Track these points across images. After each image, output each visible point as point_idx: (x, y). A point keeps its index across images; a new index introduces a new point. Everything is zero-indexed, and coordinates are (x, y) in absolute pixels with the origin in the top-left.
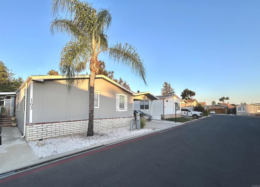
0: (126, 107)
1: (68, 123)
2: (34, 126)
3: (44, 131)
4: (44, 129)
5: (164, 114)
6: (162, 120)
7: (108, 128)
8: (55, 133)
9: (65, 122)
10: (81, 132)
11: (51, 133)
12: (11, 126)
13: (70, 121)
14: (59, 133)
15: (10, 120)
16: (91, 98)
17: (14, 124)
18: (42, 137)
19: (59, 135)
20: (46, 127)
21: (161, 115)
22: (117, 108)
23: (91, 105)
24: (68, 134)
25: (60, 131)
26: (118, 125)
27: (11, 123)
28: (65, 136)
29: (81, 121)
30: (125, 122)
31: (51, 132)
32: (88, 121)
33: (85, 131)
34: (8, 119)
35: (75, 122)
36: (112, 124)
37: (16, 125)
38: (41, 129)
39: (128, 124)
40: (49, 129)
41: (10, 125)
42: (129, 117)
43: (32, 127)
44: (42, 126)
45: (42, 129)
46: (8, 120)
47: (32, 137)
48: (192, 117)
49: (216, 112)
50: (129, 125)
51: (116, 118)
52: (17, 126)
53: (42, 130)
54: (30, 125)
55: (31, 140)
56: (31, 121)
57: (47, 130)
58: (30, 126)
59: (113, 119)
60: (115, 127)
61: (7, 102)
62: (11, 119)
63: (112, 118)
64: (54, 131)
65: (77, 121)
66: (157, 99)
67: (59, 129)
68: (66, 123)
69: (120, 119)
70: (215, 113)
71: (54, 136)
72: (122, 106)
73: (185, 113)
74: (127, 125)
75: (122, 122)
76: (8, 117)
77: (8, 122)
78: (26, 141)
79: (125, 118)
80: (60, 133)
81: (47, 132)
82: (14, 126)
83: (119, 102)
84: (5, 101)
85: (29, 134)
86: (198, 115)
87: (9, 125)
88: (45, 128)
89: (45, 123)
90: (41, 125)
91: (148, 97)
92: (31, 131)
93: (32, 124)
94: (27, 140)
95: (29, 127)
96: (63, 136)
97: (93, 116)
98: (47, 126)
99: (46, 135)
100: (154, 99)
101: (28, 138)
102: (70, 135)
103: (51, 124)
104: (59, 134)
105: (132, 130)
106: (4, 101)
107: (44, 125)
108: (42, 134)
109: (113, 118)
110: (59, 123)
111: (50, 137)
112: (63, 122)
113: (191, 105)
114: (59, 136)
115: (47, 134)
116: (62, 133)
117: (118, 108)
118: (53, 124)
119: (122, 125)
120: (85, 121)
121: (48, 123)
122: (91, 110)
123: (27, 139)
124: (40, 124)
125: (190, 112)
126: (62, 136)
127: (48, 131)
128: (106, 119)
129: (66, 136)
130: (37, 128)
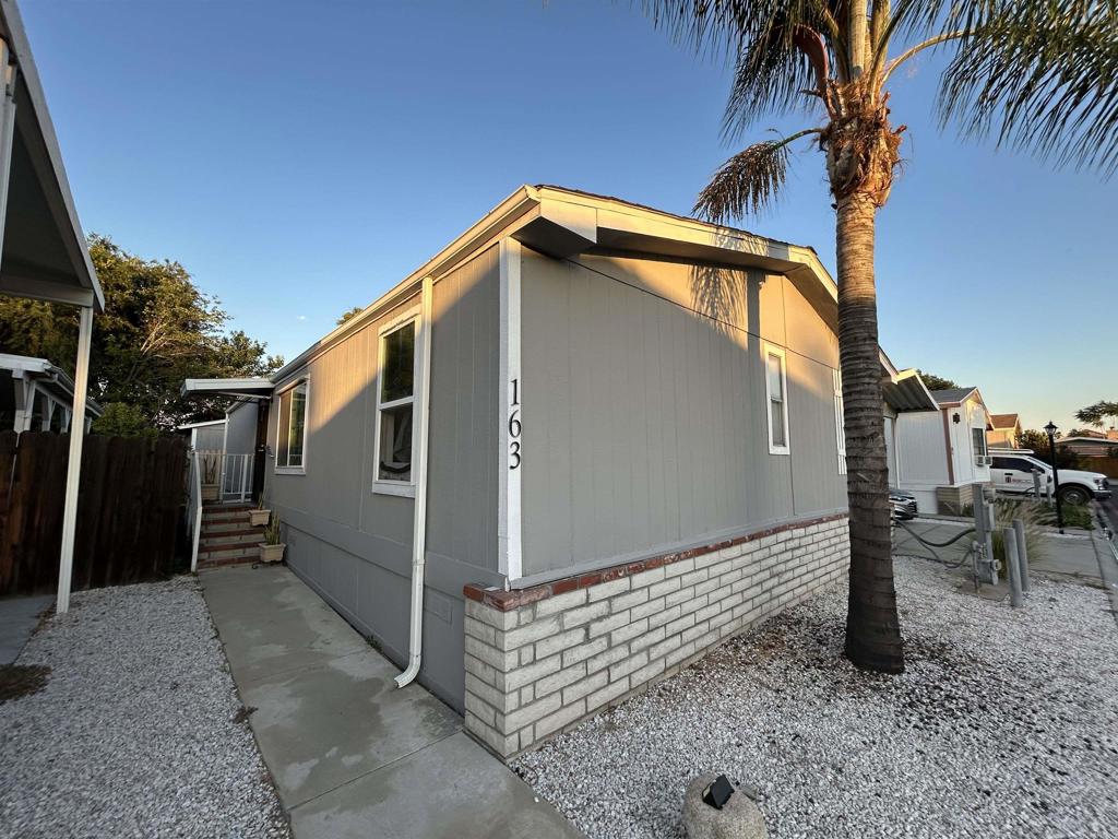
1: (699, 561)
2: (543, 609)
3: (596, 647)
4: (593, 630)
5: (952, 482)
6: (940, 513)
9: (686, 556)
10: (745, 620)
11: (630, 656)
12: (257, 561)
13: (706, 550)
14: (662, 649)
15: (244, 526)
17: (272, 553)
18: (586, 697)
20: (605, 612)
21: (932, 487)
22: (839, 452)
24: (699, 645)
25: (669, 630)
27: (256, 545)
28: (689, 664)
29: (745, 548)
34: (233, 521)
35: (723, 554)
37: (279, 557)
38: (583, 632)
40: (620, 626)
41: (250, 552)
43: (534, 620)
44: (588, 604)
45: (586, 627)
46: (234, 527)
47: (533, 713)
52: (284, 562)
53: (588, 640)
54: (522, 600)
55: (527, 737)
56: (513, 567)
57: (609, 635)
58: (524, 616)
61: (205, 432)
62: (248, 520)
64: (643, 635)
65: (730, 545)
66: (931, 407)
67: (665, 616)
68: (690, 564)
73: (1008, 480)
76: (231, 509)
77: (236, 539)
80: (670, 644)
81: (610, 647)
82: (273, 563)
84: (194, 432)
85: (520, 690)
86: (1095, 487)
87: (239, 553)
88: (599, 619)
89: (596, 578)
90: (582, 594)
92: (527, 655)
93: (534, 595)
94: (504, 745)
96: (679, 664)
98: (609, 599)
99: (605, 677)
100: (907, 410)
102: (709, 654)
103: (626, 582)
104: (666, 656)
106: (189, 431)
107: (594, 592)
108: (587, 675)
111: (626, 684)
112: (678, 557)
115: (608, 669)
116: (678, 641)
117: (843, 459)
118: (636, 580)
121: (615, 573)
124: (573, 584)
125: (1041, 471)
126: (676, 671)
127: (614, 639)
129: (692, 662)
130: (561, 624)
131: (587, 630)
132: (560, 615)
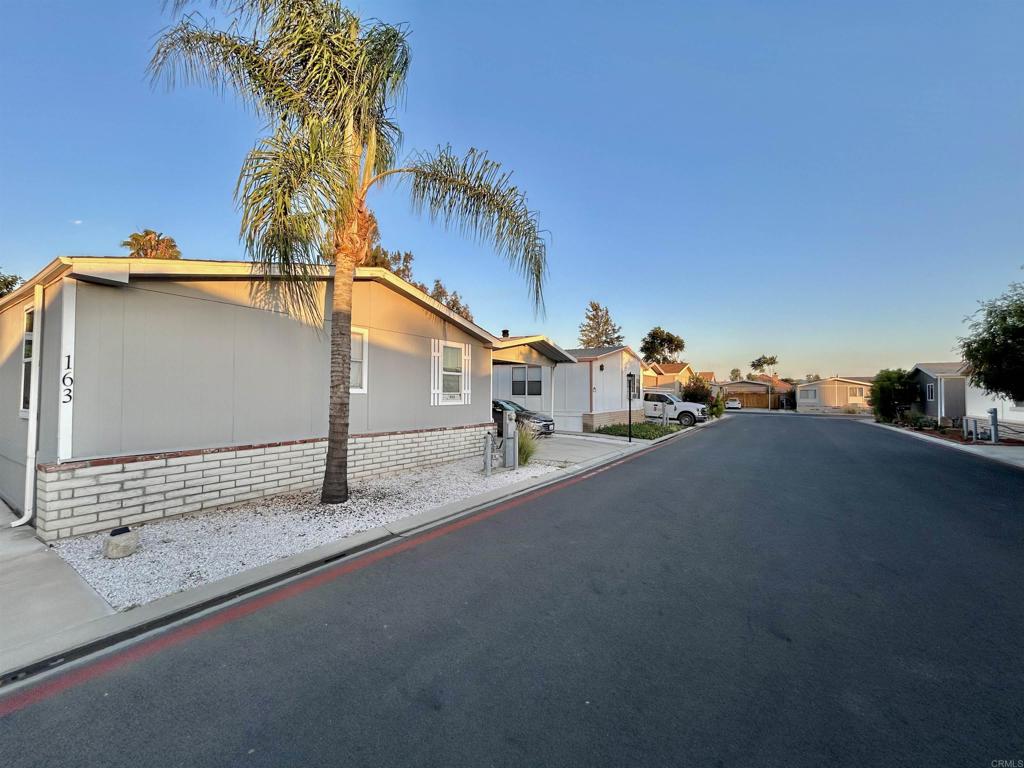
0: (466, 390)
1: (241, 453)
2: (80, 472)
3: (131, 494)
4: (128, 485)
5: (591, 410)
6: (584, 431)
7: (401, 467)
8: (184, 497)
9: (228, 450)
10: (293, 487)
11: (166, 500)
13: (250, 447)
14: (198, 498)
16: (339, 354)
18: (120, 518)
19: (199, 506)
20: (140, 476)
21: (581, 414)
22: (433, 391)
23: (336, 383)
24: (239, 498)
25: (206, 488)
26: (439, 456)
28: (229, 508)
29: (294, 447)
30: (462, 443)
31: (164, 493)
32: (326, 443)
33: (310, 483)
35: (268, 450)
36: (416, 454)
38: (119, 486)
39: (472, 450)
40: (154, 484)
42: (475, 426)
43: (73, 478)
44: (123, 471)
45: (122, 483)
47: (70, 522)
48: (678, 422)
49: (742, 402)
50: (477, 454)
51: (431, 430)
53: (122, 489)
54: (63, 468)
55: (65, 533)
56: (65, 452)
57: (143, 488)
58: (63, 476)
59: (421, 434)
60: (427, 462)
63: (416, 431)
64: (178, 490)
65: (279, 445)
66: (570, 361)
67: (202, 481)
68: (232, 454)
69: (445, 432)
70: (740, 406)
71: (178, 510)
72: (451, 386)
73: (655, 409)
74: (468, 455)
75: (453, 445)
78: (40, 539)
79: (463, 430)
80: (207, 496)
81: (144, 495)
83: (442, 372)
85: (59, 511)
86: (696, 413)
88: (133, 480)
89: (134, 459)
90: (119, 467)
91: (541, 353)
92: (68, 494)
93: (71, 466)
94: (46, 536)
95: (59, 480)
96: (217, 507)
97: (347, 425)
98: (145, 470)
99: (139, 509)
100: (561, 362)
101: (50, 526)
102: (247, 503)
103: (162, 462)
104: (202, 502)
105: (489, 474)
107: (129, 466)
108: (122, 507)
109: (421, 431)
110: (201, 456)
111: (159, 514)
112: (219, 450)
113: (671, 381)
114: (201, 510)
115: (143, 505)
116: (216, 494)
117: (438, 396)
118: (172, 461)
119: (451, 453)
120: (311, 445)
121: (151, 457)
122: (339, 401)
123: (44, 530)
124: (109, 462)
125: (672, 403)
126: (213, 510)
127: (149, 490)
128: (395, 433)
129: (232, 506)
130: (97, 481)
131: (122, 485)
132: (97, 476)
